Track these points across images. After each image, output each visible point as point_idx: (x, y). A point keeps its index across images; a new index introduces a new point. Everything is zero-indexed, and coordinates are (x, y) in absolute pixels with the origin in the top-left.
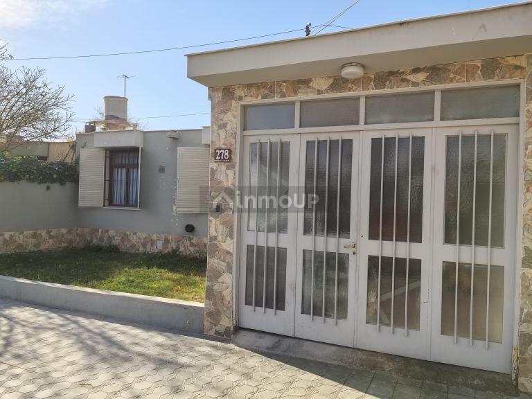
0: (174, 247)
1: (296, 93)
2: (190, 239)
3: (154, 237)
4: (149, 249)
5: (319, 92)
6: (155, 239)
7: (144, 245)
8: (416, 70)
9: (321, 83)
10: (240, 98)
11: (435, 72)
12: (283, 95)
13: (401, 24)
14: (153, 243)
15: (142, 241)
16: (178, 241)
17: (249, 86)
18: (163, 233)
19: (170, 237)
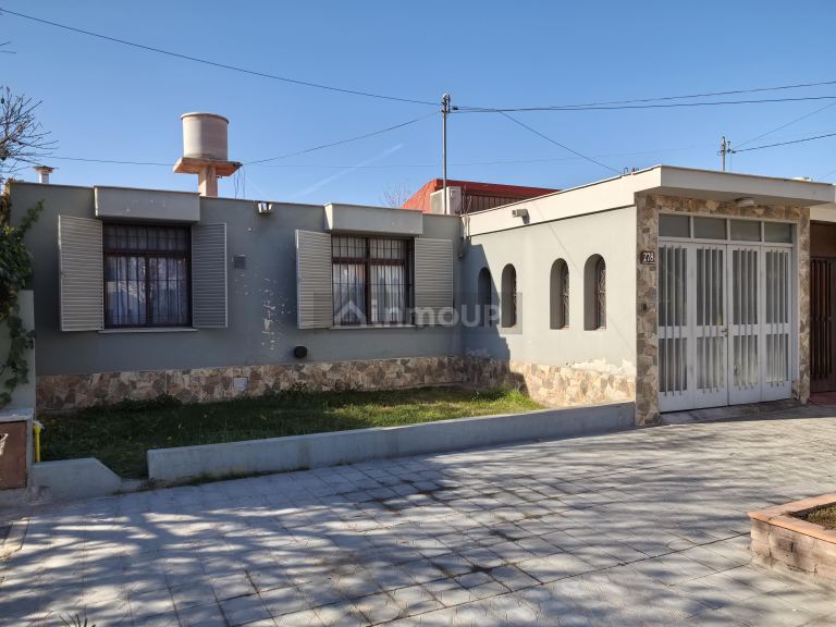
0: (271, 384)
1: (697, 210)
2: (298, 369)
3: (230, 373)
4: (218, 394)
5: (711, 212)
6: (231, 376)
7: (209, 389)
8: (759, 207)
9: (712, 205)
10: (660, 207)
11: (768, 210)
12: (689, 211)
13: (785, 180)
14: (227, 383)
15: (203, 383)
16: (277, 374)
17: (667, 198)
18: (246, 364)
19: (262, 370)
